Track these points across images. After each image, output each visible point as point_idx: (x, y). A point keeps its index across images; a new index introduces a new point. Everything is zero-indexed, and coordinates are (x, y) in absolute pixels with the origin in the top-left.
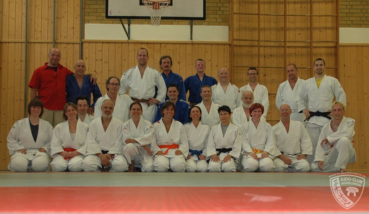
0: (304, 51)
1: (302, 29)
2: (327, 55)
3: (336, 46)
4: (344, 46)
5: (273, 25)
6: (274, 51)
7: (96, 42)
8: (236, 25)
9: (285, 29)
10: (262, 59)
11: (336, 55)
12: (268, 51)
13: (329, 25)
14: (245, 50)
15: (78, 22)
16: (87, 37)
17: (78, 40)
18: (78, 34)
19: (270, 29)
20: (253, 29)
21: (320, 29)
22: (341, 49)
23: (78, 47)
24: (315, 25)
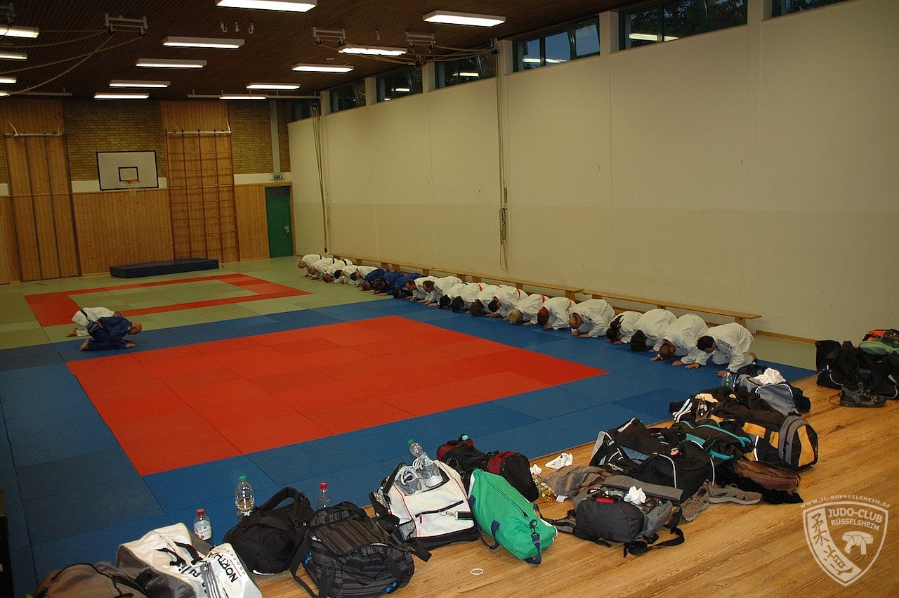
0: (214, 190)
1: (212, 176)
2: (228, 191)
3: (233, 186)
4: (238, 186)
5: (194, 175)
6: (196, 191)
7: (81, 194)
8: (171, 176)
9: (202, 177)
10: (189, 197)
11: (233, 191)
12: (192, 191)
13: (228, 173)
14: (177, 192)
15: (66, 180)
16: (74, 191)
17: (68, 193)
18: (67, 188)
19: (193, 177)
20: (182, 178)
21: (222, 175)
22: (235, 188)
23: (68, 197)
24: (220, 173)
